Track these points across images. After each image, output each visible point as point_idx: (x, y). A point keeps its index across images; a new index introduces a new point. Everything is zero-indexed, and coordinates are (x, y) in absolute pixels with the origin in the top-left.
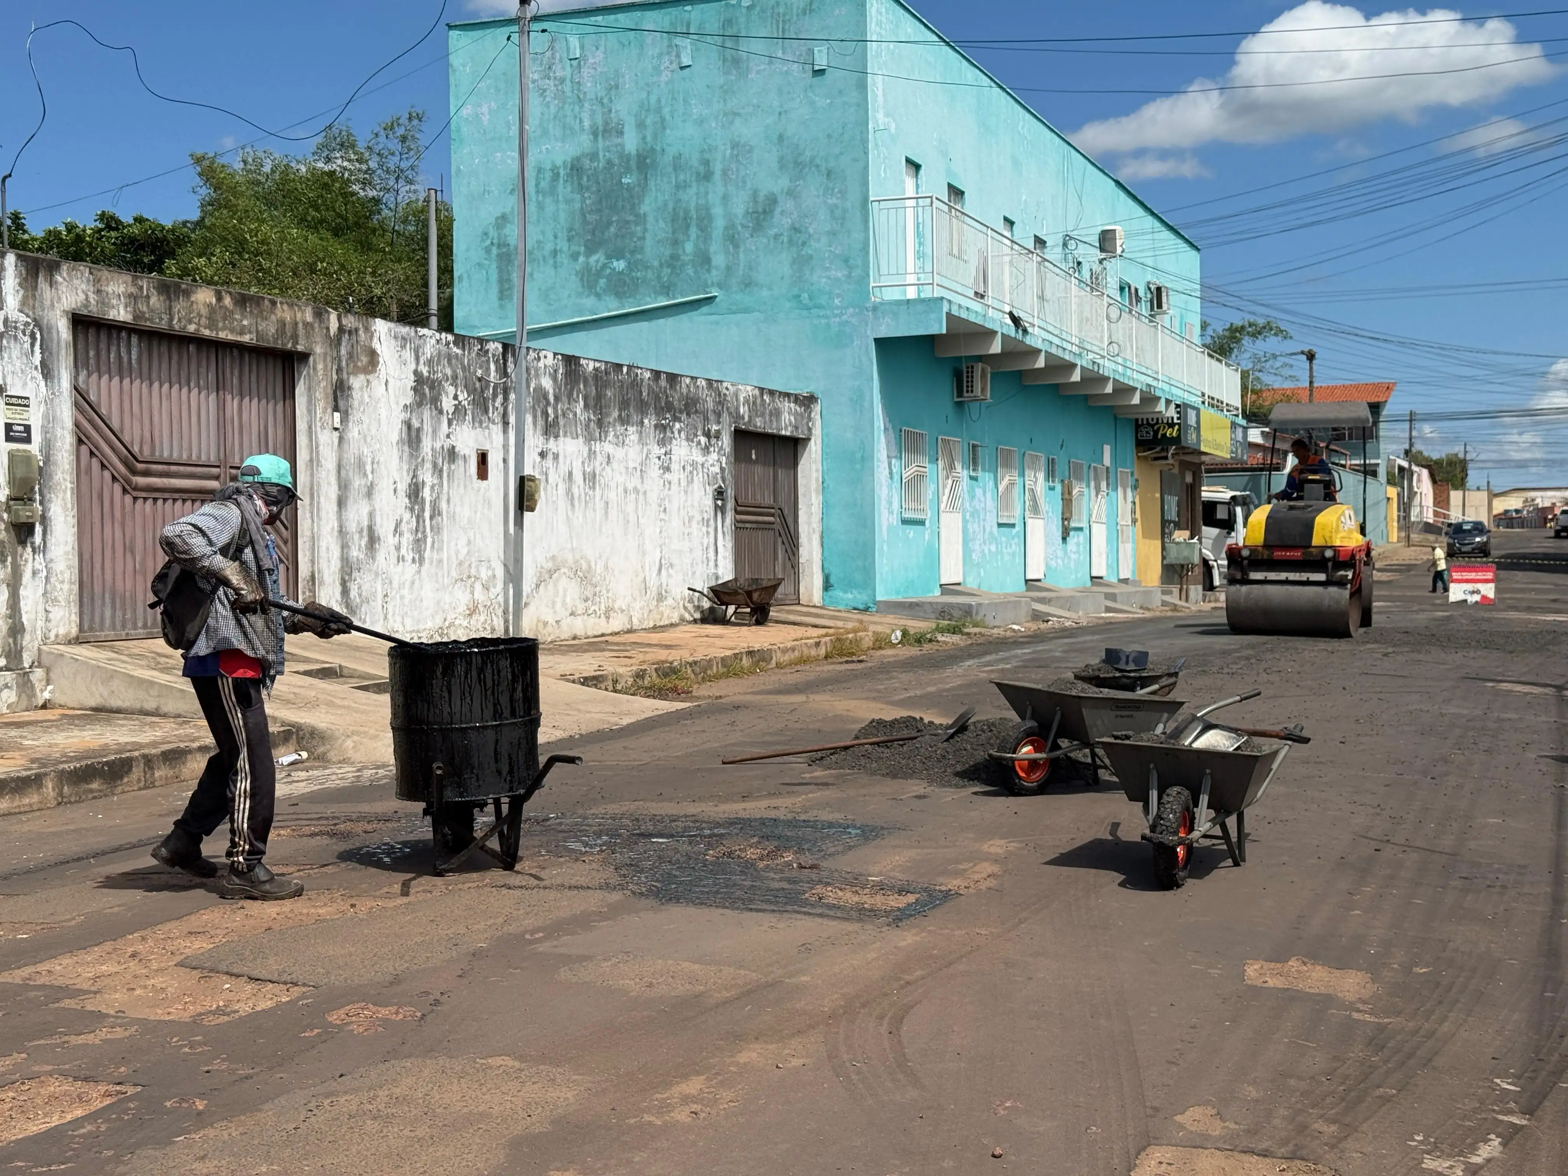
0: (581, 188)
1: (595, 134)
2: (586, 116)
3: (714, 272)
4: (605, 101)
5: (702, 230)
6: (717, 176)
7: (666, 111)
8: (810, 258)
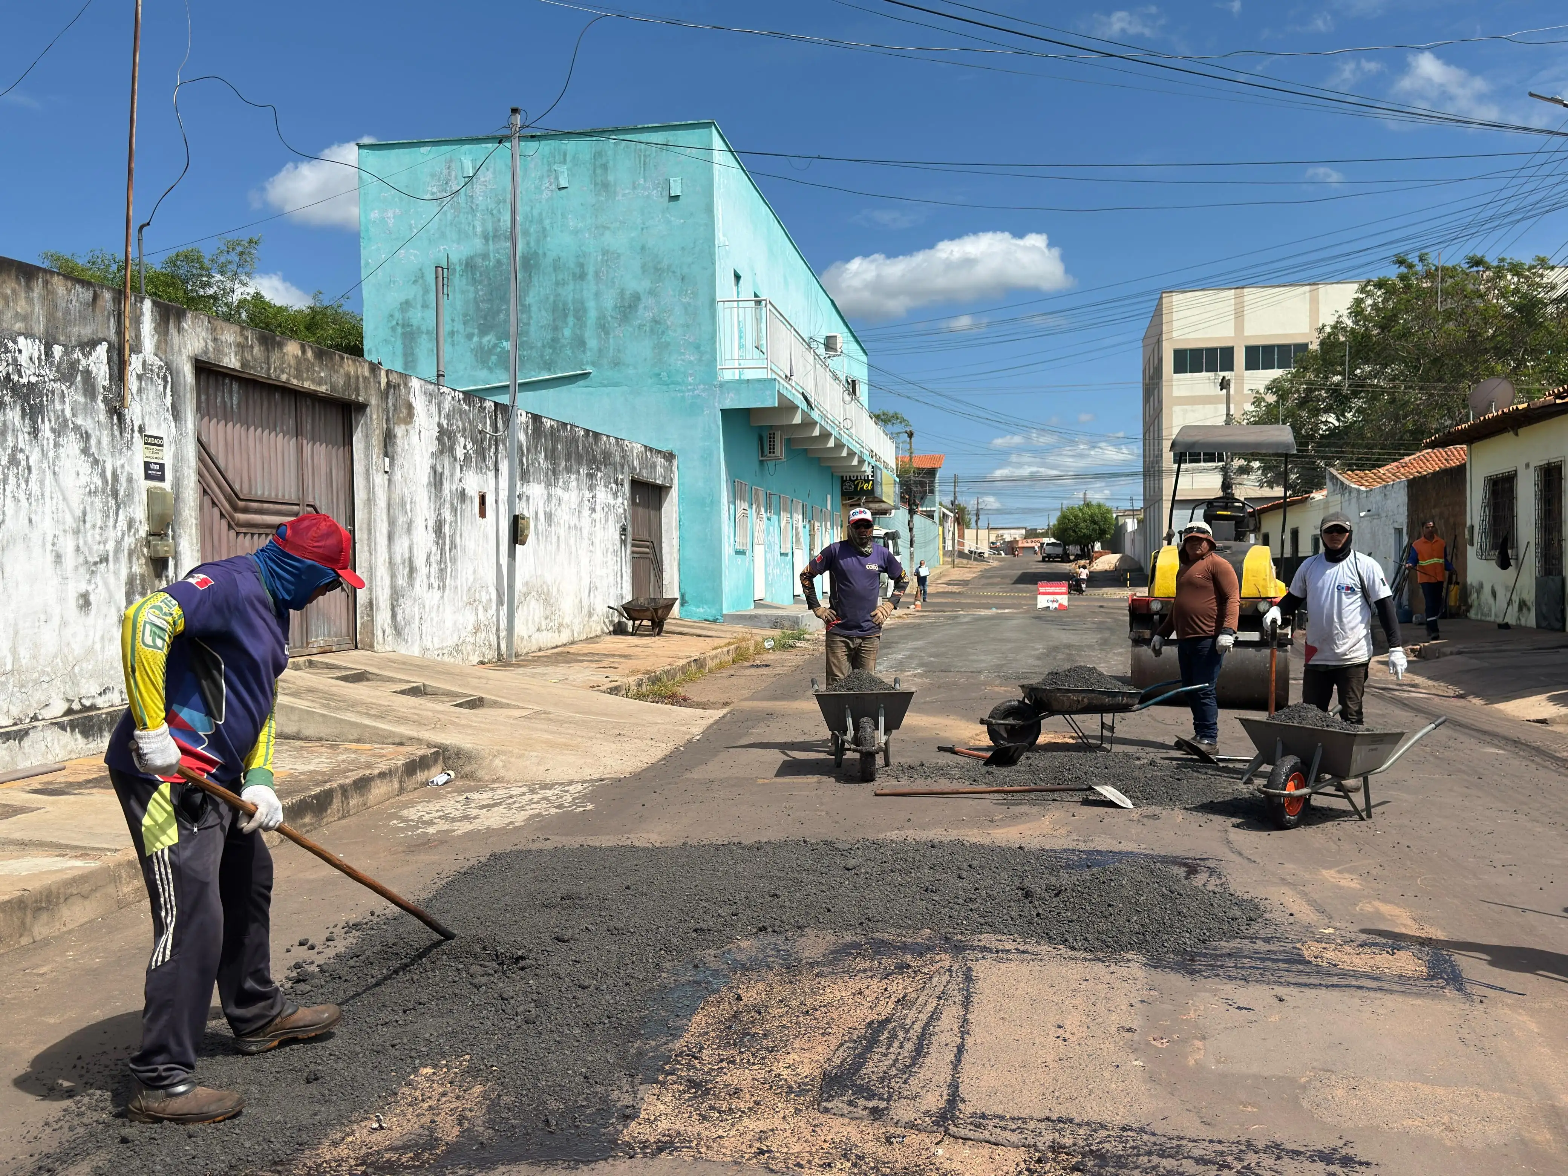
0: (474, 282)
1: (486, 238)
2: (478, 224)
3: (589, 354)
4: (495, 212)
5: (578, 319)
6: (590, 276)
7: (547, 222)
8: (668, 344)
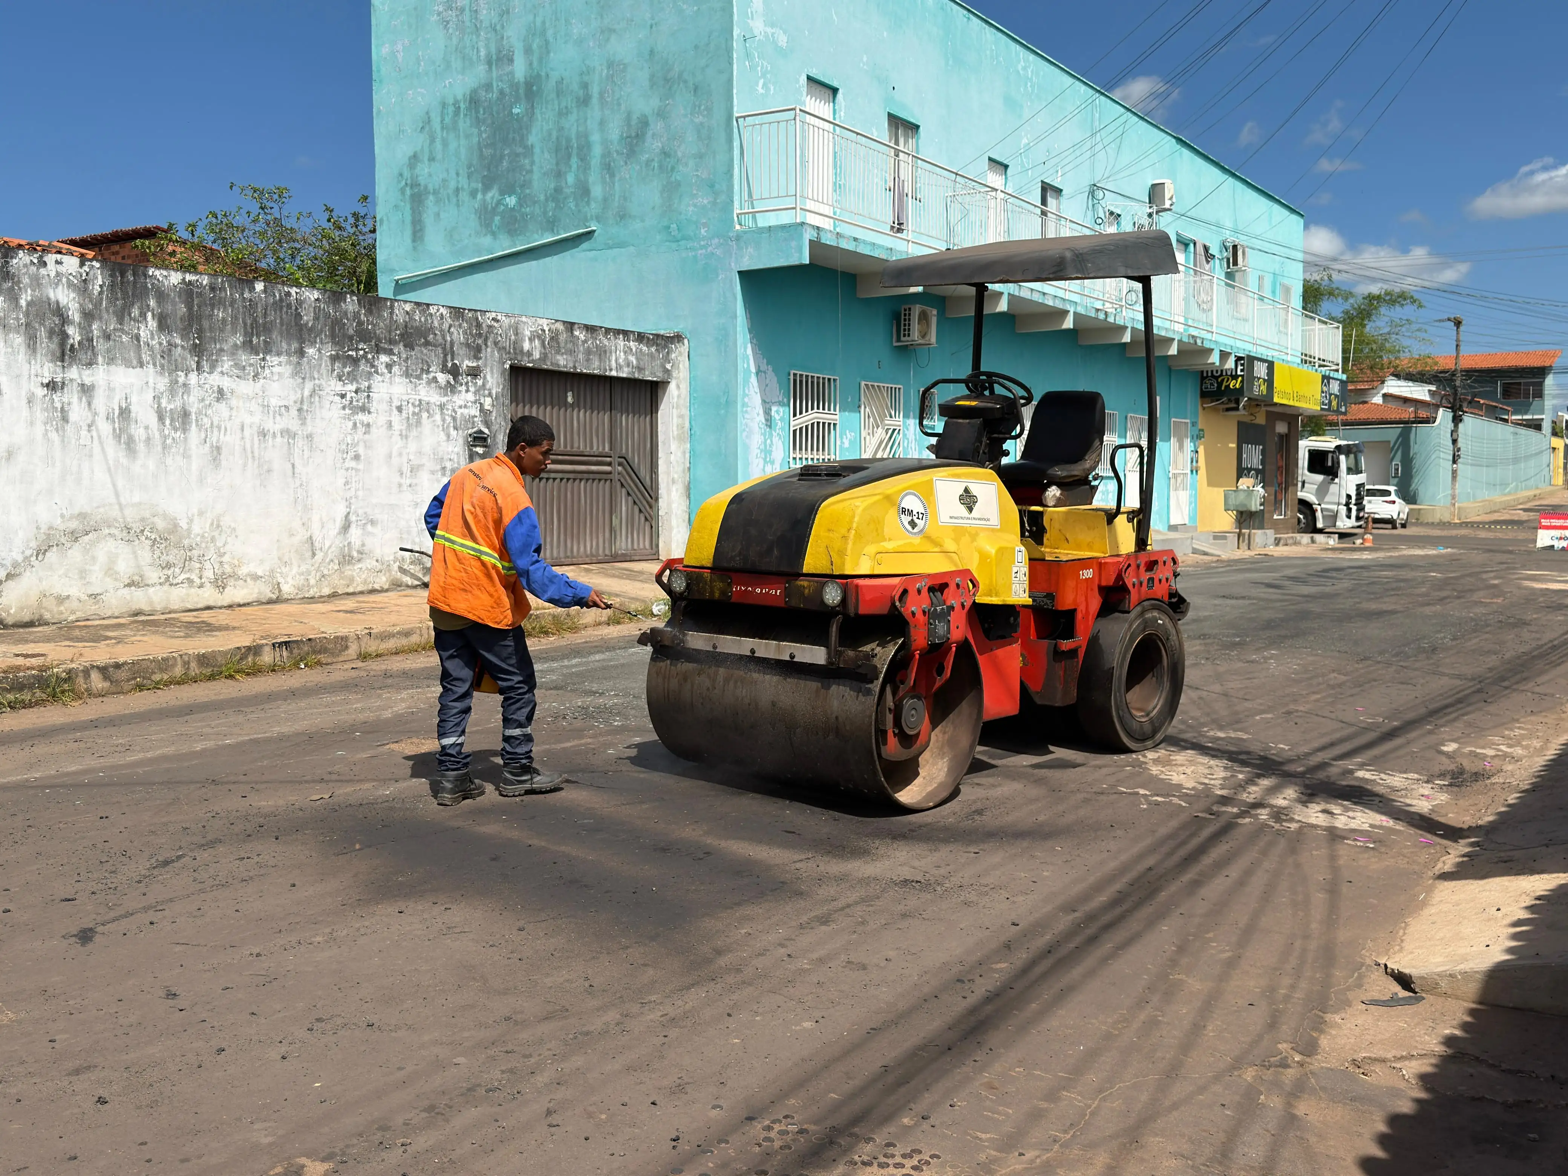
0: (478, 122)
1: (489, 63)
2: (481, 44)
3: (593, 205)
4: (498, 27)
5: (582, 160)
6: (595, 101)
7: (550, 33)
8: (678, 184)
